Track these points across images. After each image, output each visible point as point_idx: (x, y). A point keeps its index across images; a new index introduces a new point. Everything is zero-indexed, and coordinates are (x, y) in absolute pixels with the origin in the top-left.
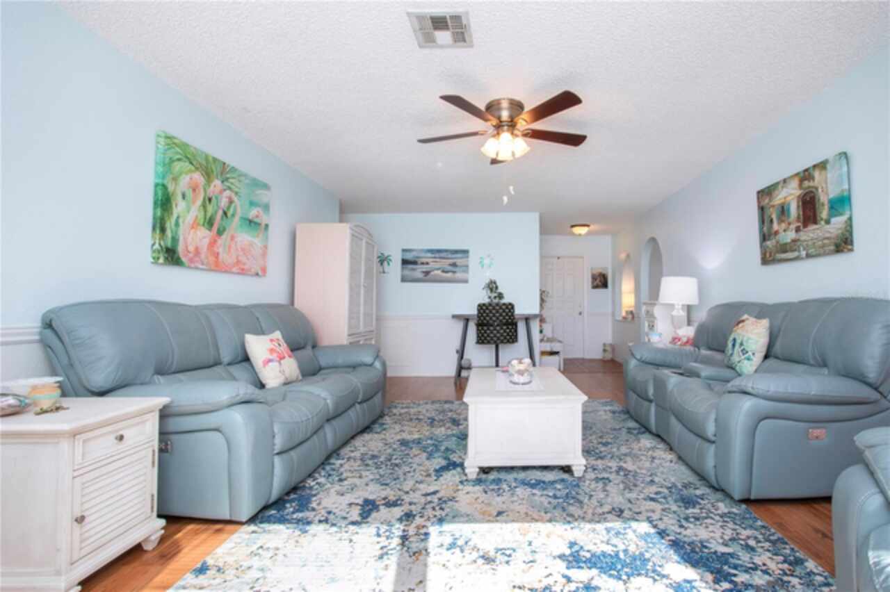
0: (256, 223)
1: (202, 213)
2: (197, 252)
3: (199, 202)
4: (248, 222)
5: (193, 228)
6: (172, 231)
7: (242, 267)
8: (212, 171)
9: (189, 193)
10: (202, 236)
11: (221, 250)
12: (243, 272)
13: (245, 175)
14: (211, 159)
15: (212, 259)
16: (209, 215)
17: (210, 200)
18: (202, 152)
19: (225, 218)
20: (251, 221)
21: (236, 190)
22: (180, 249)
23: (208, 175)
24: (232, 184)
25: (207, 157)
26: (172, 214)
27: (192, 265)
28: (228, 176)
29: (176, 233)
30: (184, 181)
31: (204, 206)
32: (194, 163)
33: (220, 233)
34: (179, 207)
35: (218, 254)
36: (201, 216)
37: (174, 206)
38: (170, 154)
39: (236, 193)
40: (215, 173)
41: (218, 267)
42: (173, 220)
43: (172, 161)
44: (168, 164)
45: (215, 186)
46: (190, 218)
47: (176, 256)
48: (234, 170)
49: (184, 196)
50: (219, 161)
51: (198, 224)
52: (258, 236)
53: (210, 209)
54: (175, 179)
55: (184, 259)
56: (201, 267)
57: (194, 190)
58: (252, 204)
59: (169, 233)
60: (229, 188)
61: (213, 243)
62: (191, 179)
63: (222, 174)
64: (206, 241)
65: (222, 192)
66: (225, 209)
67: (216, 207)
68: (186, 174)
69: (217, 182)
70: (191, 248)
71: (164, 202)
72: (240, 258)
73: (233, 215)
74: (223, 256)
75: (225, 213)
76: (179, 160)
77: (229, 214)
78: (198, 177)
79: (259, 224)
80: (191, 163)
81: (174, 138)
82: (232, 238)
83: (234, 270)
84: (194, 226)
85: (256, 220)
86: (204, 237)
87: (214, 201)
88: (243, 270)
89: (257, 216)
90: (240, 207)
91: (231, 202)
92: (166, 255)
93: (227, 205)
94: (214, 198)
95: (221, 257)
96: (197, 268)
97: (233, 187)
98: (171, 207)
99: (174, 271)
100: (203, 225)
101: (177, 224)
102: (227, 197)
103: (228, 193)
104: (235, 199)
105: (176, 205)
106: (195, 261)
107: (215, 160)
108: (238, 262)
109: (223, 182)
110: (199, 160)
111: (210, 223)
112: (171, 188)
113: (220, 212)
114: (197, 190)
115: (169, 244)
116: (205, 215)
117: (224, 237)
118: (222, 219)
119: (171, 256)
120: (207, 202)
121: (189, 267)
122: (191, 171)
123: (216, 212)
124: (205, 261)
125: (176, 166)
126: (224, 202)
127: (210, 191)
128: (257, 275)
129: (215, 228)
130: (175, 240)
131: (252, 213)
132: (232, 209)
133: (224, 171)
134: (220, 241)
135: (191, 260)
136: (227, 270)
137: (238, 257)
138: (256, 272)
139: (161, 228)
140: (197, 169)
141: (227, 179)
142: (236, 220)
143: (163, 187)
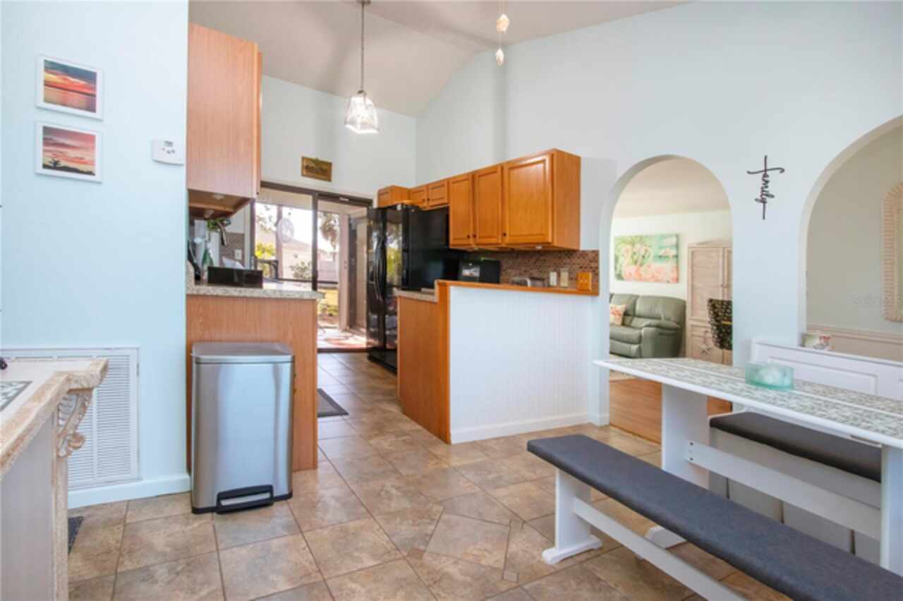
1: (631, 259)
2: (630, 274)
3: (630, 255)
7: (656, 279)
8: (635, 242)
9: (625, 254)
10: (632, 269)
11: (642, 273)
12: (657, 281)
13: (654, 237)
14: (633, 237)
16: (635, 259)
17: (635, 253)
18: (630, 236)
20: (660, 257)
22: (623, 274)
23: (633, 244)
24: (647, 243)
28: (644, 240)
29: (621, 269)
31: (632, 257)
32: (626, 242)
33: (641, 265)
34: (621, 259)
36: (631, 261)
39: (650, 246)
41: (640, 278)
42: (619, 265)
45: (637, 247)
46: (626, 263)
47: (622, 277)
48: (646, 236)
49: (623, 256)
50: (638, 236)
51: (630, 264)
53: (635, 257)
54: (619, 251)
55: (625, 278)
57: (627, 252)
58: (661, 248)
60: (645, 245)
61: (637, 271)
62: (625, 248)
63: (640, 241)
64: (634, 270)
65: (641, 249)
66: (643, 255)
67: (638, 255)
69: (638, 245)
70: (628, 274)
71: (616, 259)
72: (655, 275)
73: (648, 257)
74: (644, 274)
75: (643, 257)
77: (646, 256)
78: (629, 247)
82: (649, 266)
83: (652, 280)
84: (628, 265)
85: (664, 255)
87: (637, 253)
89: (665, 253)
90: (652, 252)
91: (646, 251)
92: (618, 276)
93: (644, 253)
95: (642, 276)
99: (620, 282)
100: (633, 264)
101: (621, 266)
102: (644, 250)
103: (644, 248)
104: (649, 249)
106: (630, 278)
107: (636, 237)
108: (653, 277)
109: (641, 244)
110: (629, 240)
111: (636, 262)
112: (617, 254)
113: (641, 257)
115: (619, 273)
116: (633, 260)
117: (644, 267)
118: (642, 259)
119: (620, 277)
120: (634, 255)
121: (627, 280)
122: (625, 246)
123: (638, 257)
124: (635, 277)
125: (620, 246)
126: (642, 252)
127: (635, 250)
128: (668, 282)
129: (638, 263)
130: (620, 271)
131: (662, 252)
132: (647, 254)
133: (641, 239)
134: (642, 269)
135: (628, 278)
136: (647, 280)
137: (653, 274)
138: (667, 280)
139: (616, 268)
140: (627, 244)
141: (643, 242)
142: (651, 258)
143: (615, 255)
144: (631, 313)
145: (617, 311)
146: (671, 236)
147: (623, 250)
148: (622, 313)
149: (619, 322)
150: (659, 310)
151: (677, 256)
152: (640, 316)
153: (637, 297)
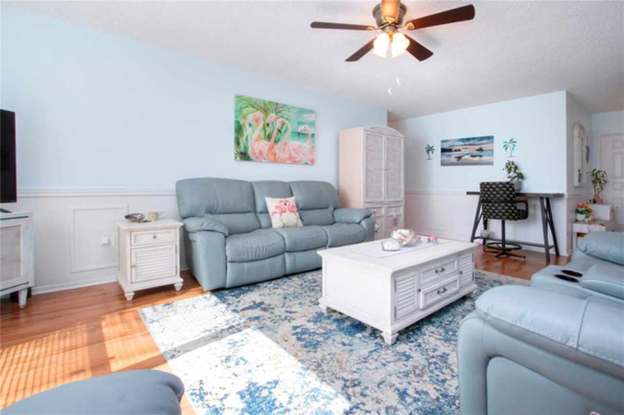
0: (303, 134)
1: (263, 132)
2: (261, 153)
3: (261, 126)
4: (297, 134)
5: (257, 140)
6: (244, 144)
7: (294, 160)
8: (269, 109)
9: (253, 123)
11: (277, 152)
12: (295, 162)
13: (293, 108)
14: (267, 103)
15: (271, 157)
16: (267, 133)
17: (268, 125)
18: (261, 100)
19: (279, 133)
20: (299, 133)
21: (287, 117)
22: (250, 152)
23: (266, 111)
24: (283, 114)
25: (264, 102)
26: (243, 135)
27: (258, 160)
28: (280, 110)
29: (247, 144)
30: (250, 118)
31: (264, 129)
32: (256, 107)
33: (276, 142)
34: (247, 131)
35: (276, 154)
36: (262, 134)
37: (244, 131)
38: (240, 105)
39: (287, 119)
40: (271, 110)
41: (275, 160)
42: (244, 138)
43: (241, 108)
44: (239, 111)
45: (271, 117)
46: (255, 136)
47: (247, 156)
48: (284, 106)
49: (250, 125)
50: (272, 103)
51: (261, 139)
52: (306, 141)
53: (268, 130)
54: (244, 117)
55: (252, 157)
56: (263, 160)
57: (257, 121)
58: (299, 123)
59: (242, 145)
60: (282, 117)
61: (271, 148)
62: (254, 115)
63: (275, 110)
64: (267, 147)
65: (276, 120)
66: (279, 129)
67: (272, 128)
68: (251, 113)
69: (273, 115)
70: (257, 152)
71: (239, 130)
72: (292, 155)
73: (285, 131)
74: (279, 154)
75: (279, 131)
76: (246, 107)
77: (282, 131)
78: (260, 114)
79: (307, 134)
80: (254, 107)
81: (242, 96)
82: (286, 144)
83: (288, 162)
84: (258, 139)
85: (303, 132)
86: (265, 145)
87: (271, 125)
88: (295, 161)
89: (305, 130)
90: (290, 126)
91: (283, 124)
92: (241, 156)
93: (280, 126)
94: (271, 123)
95: (277, 155)
96: (260, 161)
97: (284, 115)
98: (243, 131)
100: (264, 139)
101: (247, 140)
102: (280, 122)
103: (281, 119)
104: (287, 122)
105: (246, 131)
106: (260, 157)
107: (270, 103)
108: (291, 157)
109: (276, 114)
110: (260, 105)
111: (269, 137)
112: (241, 122)
113: (276, 131)
114: (259, 121)
115: (242, 150)
116: (265, 134)
117: (279, 144)
118: (277, 134)
119: (244, 156)
120: (266, 126)
121: (256, 161)
122: (254, 112)
123: (273, 131)
124: (267, 158)
125: (245, 111)
126: (278, 125)
127: (268, 120)
128: (307, 164)
129: (273, 140)
130: (246, 148)
131: (300, 129)
132: (284, 128)
133: (277, 108)
134: (276, 147)
135: (257, 158)
136: (283, 162)
137: (290, 155)
138: (305, 162)
139: (237, 143)
140: (258, 110)
141: (280, 112)
142: (288, 134)
143: (237, 122)
146: (309, 111)
151: (314, 136)
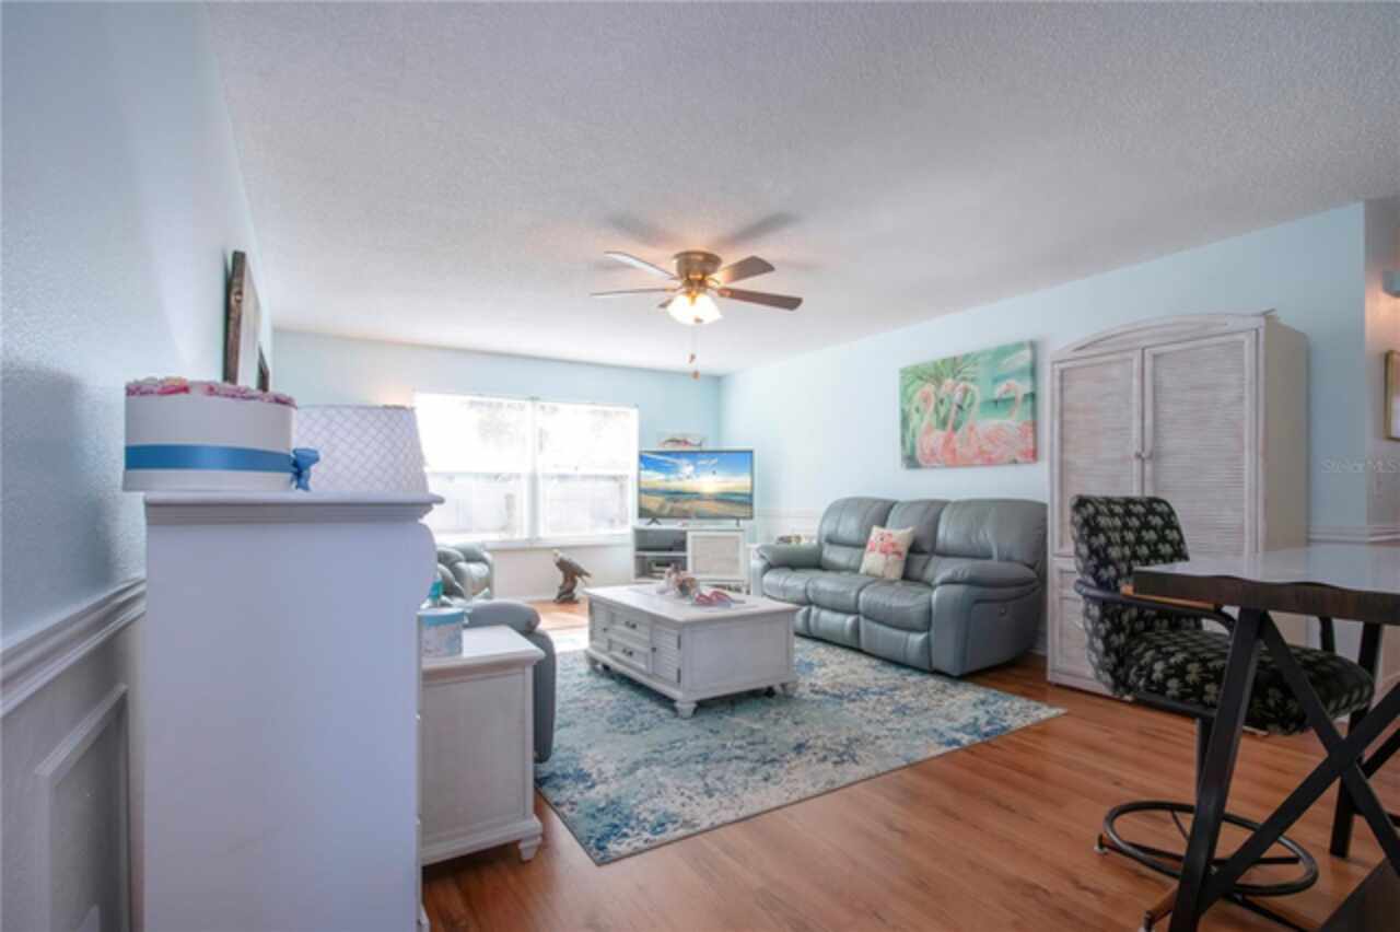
1: (935, 416)
2: (933, 453)
3: (932, 407)
4: (994, 404)
5: (927, 433)
7: (987, 456)
8: (942, 374)
9: (922, 405)
10: (938, 436)
11: (958, 446)
12: (990, 462)
13: (983, 354)
14: (939, 364)
15: (948, 456)
16: (942, 415)
17: (942, 402)
19: (960, 411)
20: (996, 402)
21: (971, 377)
22: (918, 453)
23: (937, 379)
24: (967, 373)
25: (935, 365)
26: (909, 427)
27: (929, 465)
28: (960, 368)
29: (914, 441)
31: (937, 411)
32: (924, 377)
33: (955, 429)
34: (915, 419)
35: (955, 450)
36: (934, 420)
37: (910, 421)
38: (905, 382)
39: (973, 380)
40: (945, 374)
41: (954, 460)
42: (910, 432)
43: (906, 386)
44: (903, 391)
45: (946, 386)
46: (924, 426)
47: (914, 460)
48: (966, 358)
49: (917, 410)
50: (946, 360)
51: (932, 428)
52: (1011, 414)
53: (943, 410)
54: (910, 400)
55: (923, 463)
56: (937, 465)
57: (926, 400)
58: (996, 381)
59: (908, 445)
60: (964, 379)
61: (948, 441)
63: (953, 369)
64: (941, 441)
65: (953, 388)
66: (960, 403)
67: (949, 405)
68: (918, 390)
69: (949, 381)
70: (927, 451)
71: (905, 421)
72: (985, 448)
73: (970, 405)
74: (961, 450)
75: (960, 407)
76: (912, 382)
77: (965, 406)
78: (930, 388)
79: (1012, 399)
80: (922, 379)
82: (971, 429)
83: (977, 462)
84: (929, 430)
85: (1004, 396)
87: (946, 401)
88: (990, 459)
89: (1007, 391)
90: (979, 393)
91: (966, 391)
92: (908, 461)
93: (961, 398)
94: (946, 397)
95: (958, 452)
96: (935, 467)
97: (965, 376)
98: (908, 422)
100: (937, 427)
101: (914, 436)
102: (960, 390)
103: (962, 384)
104: (971, 386)
105: (912, 421)
106: (932, 460)
107: (944, 361)
108: (981, 453)
109: (954, 377)
110: (929, 371)
111: (943, 423)
112: (907, 408)
113: (955, 408)
114: (929, 399)
115: (908, 452)
116: (938, 418)
117: (960, 431)
118: (957, 413)
119: (911, 461)
120: (939, 405)
121: (926, 467)
122: (923, 386)
123: (949, 410)
124: (940, 459)
125: (910, 390)
126: (957, 396)
127: (942, 394)
128: (1015, 461)
129: (949, 427)
130: (913, 448)
131: (999, 391)
132: (968, 401)
133: (953, 366)
134: (956, 437)
135: (928, 461)
136: (969, 464)
137: (979, 447)
138: (1012, 458)
139: (903, 442)
140: (927, 381)
141: (959, 372)
142: (975, 409)
143: (903, 411)
144: (927, 547)
145: (893, 545)
146: (1020, 346)
147: (917, 397)
148: (904, 549)
149: (895, 572)
150: (987, 536)
151: (1033, 396)
152: (945, 554)
153: (943, 504)
